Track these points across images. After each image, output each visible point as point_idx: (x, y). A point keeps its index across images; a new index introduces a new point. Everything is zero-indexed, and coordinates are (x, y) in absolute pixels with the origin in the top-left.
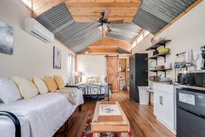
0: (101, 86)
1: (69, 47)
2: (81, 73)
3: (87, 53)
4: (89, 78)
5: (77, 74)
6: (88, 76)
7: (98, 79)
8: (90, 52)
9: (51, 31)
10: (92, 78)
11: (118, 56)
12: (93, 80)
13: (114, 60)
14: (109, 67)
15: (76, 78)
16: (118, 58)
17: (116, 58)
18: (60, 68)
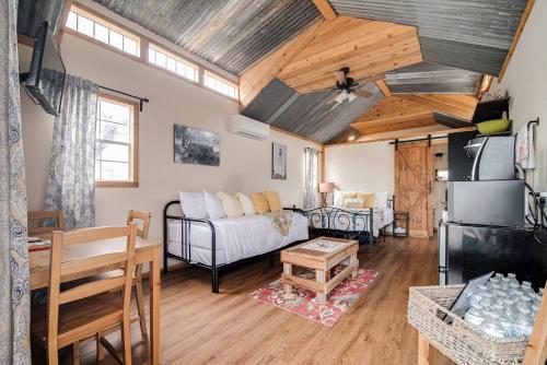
0: (356, 214)
1: (304, 136)
2: (332, 186)
3: (351, 138)
4: (346, 197)
5: (323, 188)
6: (345, 193)
7: (367, 198)
8: (359, 134)
9: (264, 122)
10: (355, 196)
11: (430, 138)
12: (356, 201)
13: (417, 152)
14: (401, 169)
15: (323, 196)
16: (429, 143)
17: (425, 144)
18: (285, 178)
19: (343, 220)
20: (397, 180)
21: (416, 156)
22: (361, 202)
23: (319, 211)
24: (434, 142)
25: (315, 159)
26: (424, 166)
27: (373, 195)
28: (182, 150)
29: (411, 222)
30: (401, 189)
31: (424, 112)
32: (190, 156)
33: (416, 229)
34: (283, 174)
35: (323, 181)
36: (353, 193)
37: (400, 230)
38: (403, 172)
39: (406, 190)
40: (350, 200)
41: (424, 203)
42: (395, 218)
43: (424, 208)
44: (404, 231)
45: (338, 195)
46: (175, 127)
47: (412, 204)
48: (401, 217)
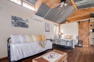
0: (67, 41)
1: (54, 21)
2: (62, 34)
3: (67, 22)
5: (59, 34)
6: (65, 35)
8: (69, 21)
10: (67, 36)
11: (89, 20)
12: (67, 37)
13: (85, 24)
14: (80, 29)
15: (60, 36)
16: (89, 21)
17: (88, 22)
18: (49, 31)
19: (64, 43)
20: (79, 32)
21: (85, 25)
22: (69, 37)
23: (57, 40)
24: (91, 21)
25: (57, 27)
26: (87, 28)
27: (72, 36)
28: (15, 23)
29: (83, 43)
30: (80, 34)
31: (88, 13)
32: (18, 25)
33: (85, 45)
34: (48, 31)
35: (59, 32)
36: (67, 35)
37: (80, 45)
38: (81, 30)
39: (82, 35)
40: (66, 37)
41: (88, 38)
42: (79, 42)
43: (87, 39)
44: (81, 45)
45: (63, 36)
46: (12, 17)
47: (84, 38)
48: (80, 42)
